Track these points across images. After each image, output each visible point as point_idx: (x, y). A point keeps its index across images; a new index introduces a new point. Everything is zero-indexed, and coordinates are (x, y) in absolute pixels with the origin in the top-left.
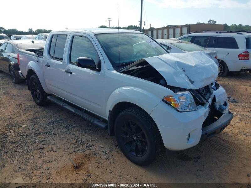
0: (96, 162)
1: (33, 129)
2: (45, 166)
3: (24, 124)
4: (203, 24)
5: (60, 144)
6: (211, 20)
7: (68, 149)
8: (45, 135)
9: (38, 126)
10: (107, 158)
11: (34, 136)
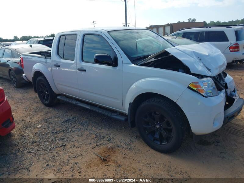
0: (121, 153)
1: (49, 128)
2: (72, 161)
3: (39, 125)
4: (184, 22)
5: (80, 140)
6: (190, 19)
7: (90, 144)
8: (63, 133)
9: (53, 125)
10: (131, 149)
11: (53, 135)
